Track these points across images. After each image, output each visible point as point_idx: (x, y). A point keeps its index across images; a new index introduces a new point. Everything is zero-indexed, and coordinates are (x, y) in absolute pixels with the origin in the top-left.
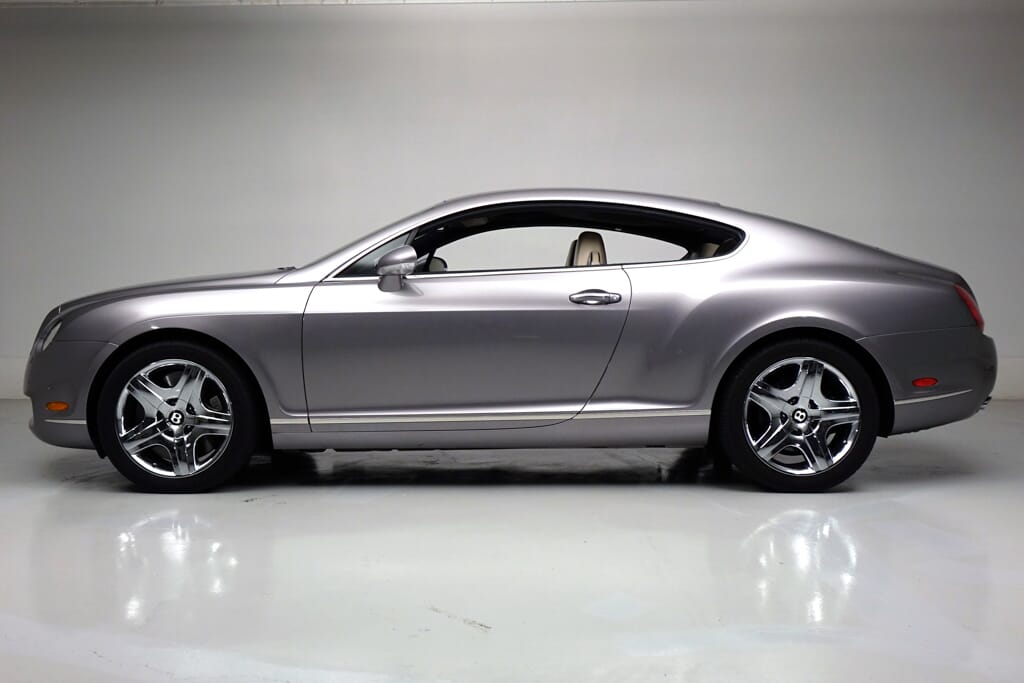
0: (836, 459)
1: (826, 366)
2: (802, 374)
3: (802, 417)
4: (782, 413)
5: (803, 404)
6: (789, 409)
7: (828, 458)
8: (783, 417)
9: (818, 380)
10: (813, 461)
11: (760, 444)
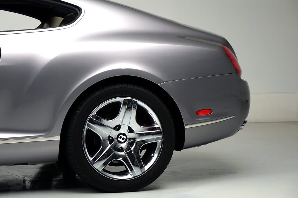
0: (147, 167)
1: (139, 103)
2: (123, 109)
3: (123, 139)
4: (110, 137)
5: (124, 130)
6: (114, 134)
7: (142, 167)
8: (111, 139)
9: (134, 112)
10: (132, 170)
11: (95, 159)
